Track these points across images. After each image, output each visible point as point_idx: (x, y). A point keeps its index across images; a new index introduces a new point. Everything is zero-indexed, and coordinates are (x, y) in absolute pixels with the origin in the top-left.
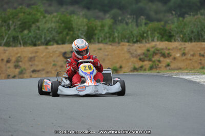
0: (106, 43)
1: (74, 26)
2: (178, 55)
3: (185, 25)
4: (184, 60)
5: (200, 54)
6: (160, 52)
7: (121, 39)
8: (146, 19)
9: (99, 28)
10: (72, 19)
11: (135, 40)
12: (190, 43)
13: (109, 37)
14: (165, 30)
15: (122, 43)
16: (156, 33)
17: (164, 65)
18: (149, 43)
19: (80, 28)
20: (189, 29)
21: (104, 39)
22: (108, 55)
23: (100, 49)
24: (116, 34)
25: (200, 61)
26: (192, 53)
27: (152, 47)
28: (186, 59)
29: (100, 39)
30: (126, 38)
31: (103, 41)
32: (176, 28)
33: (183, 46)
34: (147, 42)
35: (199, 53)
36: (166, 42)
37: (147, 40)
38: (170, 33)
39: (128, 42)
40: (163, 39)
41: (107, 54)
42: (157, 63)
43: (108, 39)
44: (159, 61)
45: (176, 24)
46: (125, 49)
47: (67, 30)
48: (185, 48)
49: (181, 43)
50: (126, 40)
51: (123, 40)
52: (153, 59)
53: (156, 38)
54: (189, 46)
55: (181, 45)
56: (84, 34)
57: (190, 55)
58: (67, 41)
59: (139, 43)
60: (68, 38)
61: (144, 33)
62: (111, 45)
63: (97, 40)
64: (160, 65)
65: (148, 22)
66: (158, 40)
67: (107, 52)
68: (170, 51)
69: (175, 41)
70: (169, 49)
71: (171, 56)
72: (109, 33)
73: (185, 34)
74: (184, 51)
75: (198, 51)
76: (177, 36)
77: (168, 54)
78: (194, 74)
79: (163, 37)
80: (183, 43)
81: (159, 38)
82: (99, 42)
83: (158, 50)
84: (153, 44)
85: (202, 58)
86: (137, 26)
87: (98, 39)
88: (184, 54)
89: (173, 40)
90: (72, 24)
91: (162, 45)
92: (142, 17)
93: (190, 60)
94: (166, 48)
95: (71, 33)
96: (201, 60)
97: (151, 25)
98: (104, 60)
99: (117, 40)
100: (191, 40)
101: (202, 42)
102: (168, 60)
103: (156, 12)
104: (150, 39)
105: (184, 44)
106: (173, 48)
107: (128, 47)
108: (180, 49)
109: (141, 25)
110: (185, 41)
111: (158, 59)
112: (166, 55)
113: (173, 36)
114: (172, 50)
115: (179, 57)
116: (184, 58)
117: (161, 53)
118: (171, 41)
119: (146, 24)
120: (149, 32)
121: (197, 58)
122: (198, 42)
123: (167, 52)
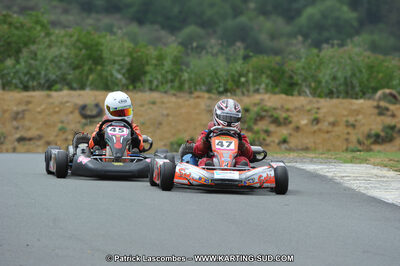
0: (166, 92)
1: (106, 55)
2: (304, 122)
3: (321, 63)
4: (315, 132)
5: (347, 121)
6: (270, 114)
7: (195, 86)
8: (246, 49)
9: (154, 62)
10: (103, 41)
11: (221, 89)
12: (328, 99)
13: (172, 81)
14: (283, 72)
15: (196, 94)
16: (264, 76)
17: (277, 141)
18: (248, 96)
19: (117, 59)
20: (328, 72)
21: (162, 84)
22: (168, 115)
23: (154, 103)
24: (186, 76)
25: (347, 136)
26: (331, 119)
27: (255, 105)
28: (320, 130)
29: (155, 83)
30: (204, 83)
31: (161, 88)
32: (304, 68)
33: (316, 106)
34: (246, 93)
35: (345, 119)
36: (283, 96)
37: (245, 90)
38: (291, 77)
39: (209, 91)
40: (277, 90)
41: (165, 112)
42: (263, 136)
43: (169, 85)
44: (267, 132)
45: (303, 60)
46: (203, 106)
47: (90, 62)
48: (318, 109)
49: (310, 98)
50: (204, 88)
51: (198, 87)
52: (256, 128)
53: (263, 86)
54: (326, 105)
55: (311, 102)
56: (124, 71)
57: (326, 124)
58: (89, 83)
59: (229, 94)
60: (91, 77)
61: (240, 75)
62: (174, 95)
63: (147, 86)
64: (269, 140)
65: (251, 54)
66: (267, 91)
67: (167, 108)
68: (290, 114)
69: (300, 94)
70: (288, 110)
71: (290, 122)
72: (172, 71)
73: (320, 82)
74: (317, 116)
75: (344, 116)
76: (304, 84)
77: (286, 119)
78: (326, 161)
79: (277, 86)
80: (315, 100)
81: (270, 87)
82: (151, 90)
83: (266, 111)
84: (257, 98)
85: (350, 130)
86: (228, 60)
87: (151, 82)
88: (317, 121)
89: (296, 93)
90: (101, 51)
91: (273, 101)
92: (239, 44)
93: (328, 132)
94: (282, 107)
95: (99, 68)
96: (348, 133)
97: (257, 60)
98: (160, 124)
99: (186, 86)
100: (330, 94)
101: (352, 98)
102: (284, 131)
103: (273, 37)
104: (252, 88)
105: (318, 102)
106: (296, 108)
107: (209, 102)
108: (309, 111)
109: (235, 60)
110: (320, 96)
111: (265, 128)
112: (282, 120)
113: (296, 84)
114: (292, 111)
115: (306, 125)
116: (316, 128)
117: (272, 116)
118: (292, 95)
119: (246, 58)
120: (251, 75)
121: (340, 129)
122: (343, 98)
123: (284, 115)
